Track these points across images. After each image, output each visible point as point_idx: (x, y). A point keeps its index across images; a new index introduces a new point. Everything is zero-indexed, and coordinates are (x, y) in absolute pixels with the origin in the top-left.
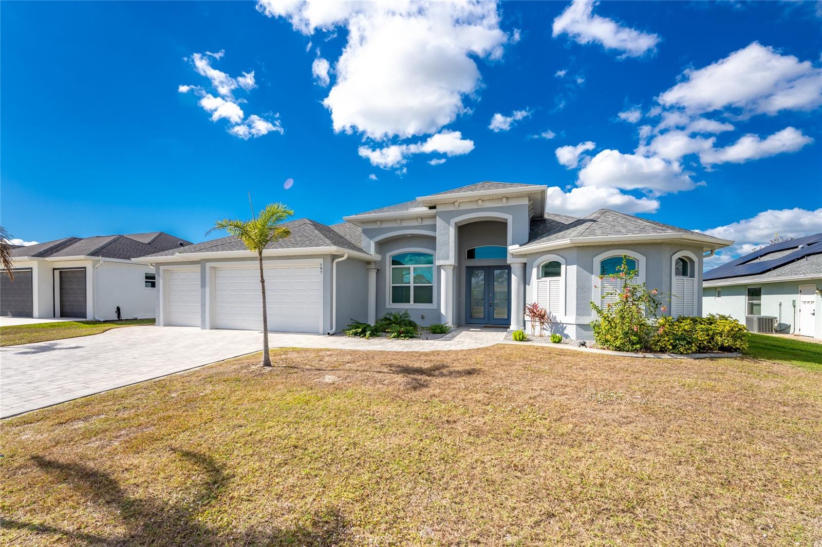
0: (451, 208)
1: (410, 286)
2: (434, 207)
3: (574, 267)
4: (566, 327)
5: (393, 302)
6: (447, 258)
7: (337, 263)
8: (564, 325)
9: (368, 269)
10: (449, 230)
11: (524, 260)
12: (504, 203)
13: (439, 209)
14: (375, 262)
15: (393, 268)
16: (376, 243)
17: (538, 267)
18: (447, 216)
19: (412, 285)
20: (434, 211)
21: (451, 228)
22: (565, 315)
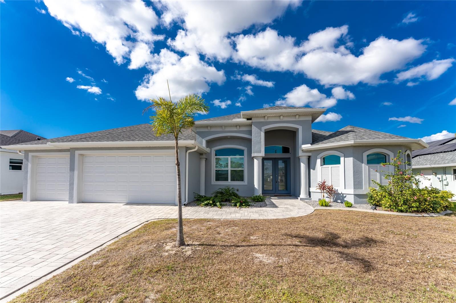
0: (262, 120)
1: (228, 170)
2: (250, 119)
3: (351, 159)
4: (346, 196)
5: (216, 180)
6: (260, 152)
7: (189, 153)
8: (344, 195)
9: (200, 158)
10: (261, 134)
11: (310, 154)
12: (297, 118)
13: (254, 120)
14: (206, 154)
15: (216, 158)
16: (206, 141)
17: (321, 158)
18: (259, 125)
19: (229, 169)
20: (250, 121)
21: (262, 132)
22: (345, 189)
